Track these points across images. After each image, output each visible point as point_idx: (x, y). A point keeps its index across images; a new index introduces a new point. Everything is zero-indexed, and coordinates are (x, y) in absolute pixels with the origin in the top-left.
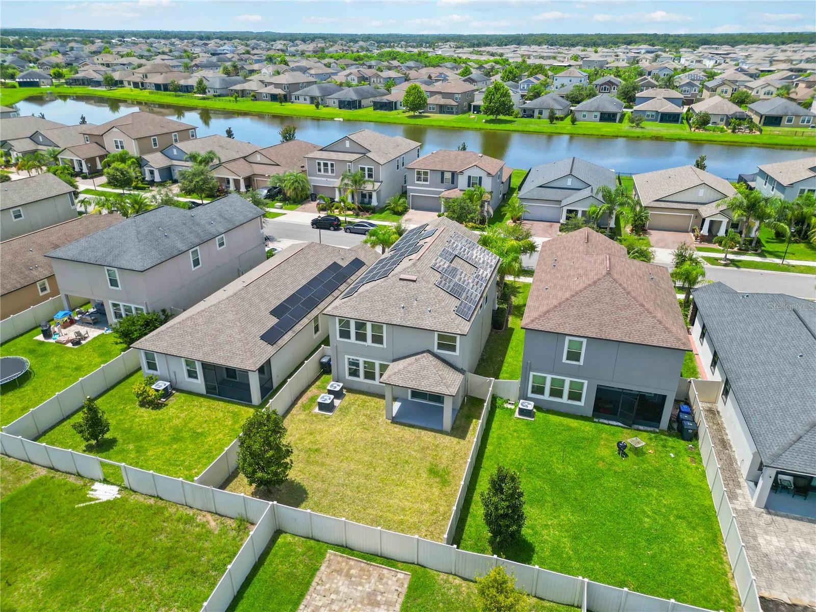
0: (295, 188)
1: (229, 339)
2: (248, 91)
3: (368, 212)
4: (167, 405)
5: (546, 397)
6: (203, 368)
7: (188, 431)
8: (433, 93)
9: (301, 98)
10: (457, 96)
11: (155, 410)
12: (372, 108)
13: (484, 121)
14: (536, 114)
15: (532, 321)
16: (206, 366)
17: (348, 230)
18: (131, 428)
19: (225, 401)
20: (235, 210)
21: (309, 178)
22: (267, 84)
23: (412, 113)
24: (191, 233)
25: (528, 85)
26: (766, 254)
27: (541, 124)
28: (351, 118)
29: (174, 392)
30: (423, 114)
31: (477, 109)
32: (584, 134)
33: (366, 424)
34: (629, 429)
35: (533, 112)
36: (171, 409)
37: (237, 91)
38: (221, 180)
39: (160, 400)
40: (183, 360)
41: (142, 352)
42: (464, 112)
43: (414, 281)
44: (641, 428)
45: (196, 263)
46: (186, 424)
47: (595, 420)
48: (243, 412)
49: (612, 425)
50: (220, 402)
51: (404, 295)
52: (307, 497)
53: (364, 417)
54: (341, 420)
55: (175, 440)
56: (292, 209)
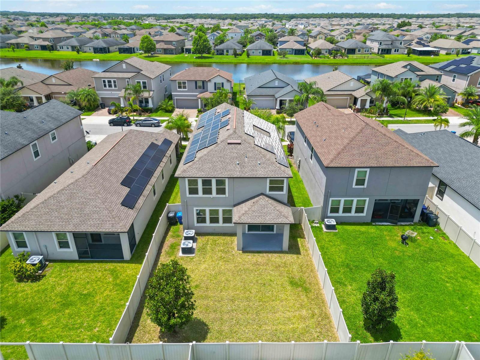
0: (88, 100)
1: (95, 209)
2: (22, 44)
3: (147, 112)
4: (45, 276)
5: (341, 214)
6: (74, 237)
7: (74, 295)
8: (158, 42)
9: (65, 48)
10: (174, 43)
11: (35, 282)
12: (118, 52)
13: (195, 57)
14: (225, 52)
15: (332, 161)
16: (77, 236)
17: (138, 125)
18: (16, 304)
19: (98, 262)
20: (58, 111)
21: (97, 92)
22: (36, 39)
23: (147, 55)
24: (27, 130)
25: (214, 37)
26: (393, 116)
27: (230, 58)
28: (105, 59)
29: (47, 263)
30: (154, 55)
31: (188, 51)
32: (256, 63)
33: (224, 258)
34: (397, 226)
35: (223, 51)
36: (50, 279)
37: (13, 44)
38: (26, 98)
39: (37, 273)
40: (54, 234)
41: (10, 233)
42: (180, 53)
43: (240, 144)
44: (403, 223)
45: (37, 154)
46: (70, 289)
47: (373, 224)
48: (119, 268)
49: (385, 225)
50: (94, 264)
51: (235, 155)
52: (208, 329)
53: (220, 253)
54: (203, 258)
55: (66, 305)
56: (89, 115)
